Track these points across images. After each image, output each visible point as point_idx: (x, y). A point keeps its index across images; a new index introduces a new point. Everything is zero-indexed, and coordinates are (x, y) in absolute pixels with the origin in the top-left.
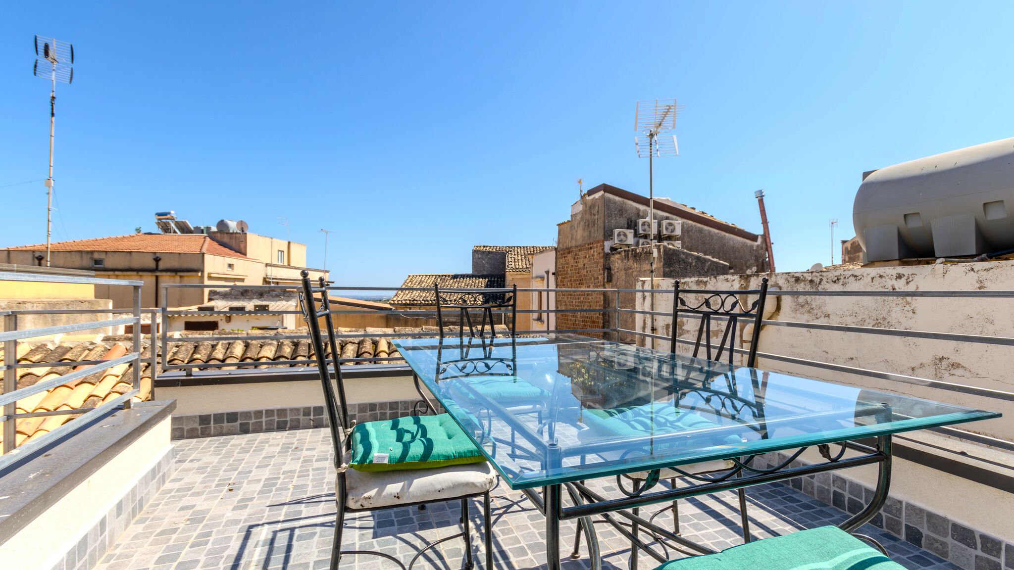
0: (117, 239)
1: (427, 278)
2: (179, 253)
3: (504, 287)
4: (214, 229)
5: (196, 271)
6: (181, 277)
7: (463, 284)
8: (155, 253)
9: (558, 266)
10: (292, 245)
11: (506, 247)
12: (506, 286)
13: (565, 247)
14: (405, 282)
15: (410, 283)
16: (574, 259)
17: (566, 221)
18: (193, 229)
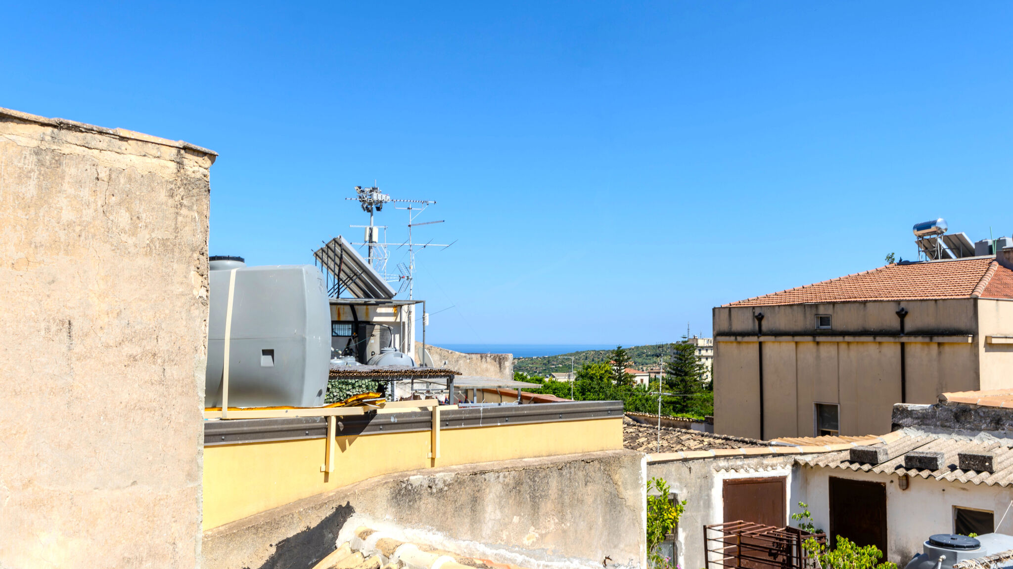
0: (857, 278)
2: (936, 300)
5: (965, 333)
6: (939, 344)
8: (898, 302)
18: (974, 246)
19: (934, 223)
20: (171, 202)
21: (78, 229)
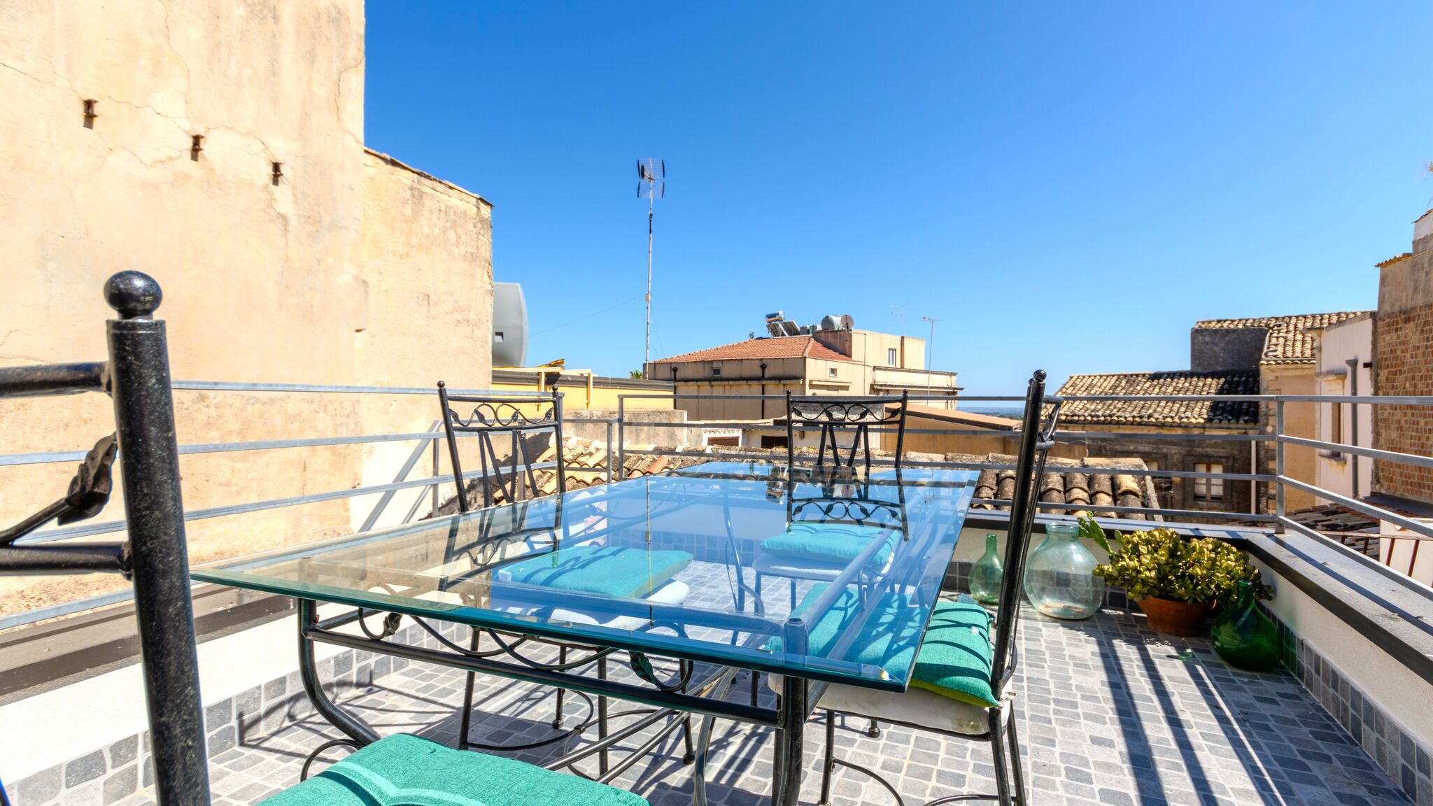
1: (1102, 380)
2: (782, 359)
3: (1259, 394)
4: (819, 328)
5: (797, 378)
6: (784, 385)
7: (1171, 389)
8: (761, 360)
9: (1380, 350)
10: (906, 341)
11: (1269, 319)
12: (1261, 391)
13: (1396, 309)
14: (1063, 387)
15: (1072, 388)
16: (1422, 332)
17: (1399, 255)
18: (799, 329)
19: (778, 314)
20: (474, 230)
21: (432, 239)
